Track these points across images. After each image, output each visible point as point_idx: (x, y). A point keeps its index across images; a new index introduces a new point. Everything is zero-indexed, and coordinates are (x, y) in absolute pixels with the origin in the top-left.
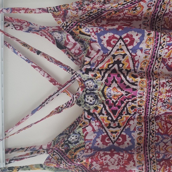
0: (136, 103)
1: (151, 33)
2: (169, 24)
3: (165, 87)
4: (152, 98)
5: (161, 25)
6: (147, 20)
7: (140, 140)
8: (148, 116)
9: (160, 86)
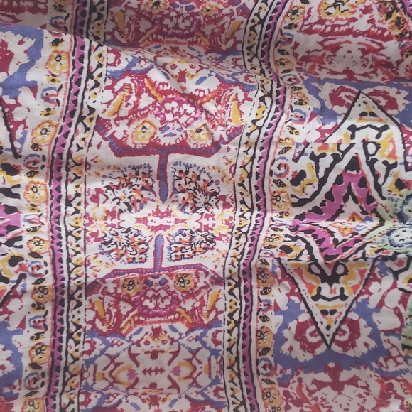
0: (21, 247)
1: (62, 40)
2: (126, 32)
3: (101, 202)
4: (68, 233)
5: (105, 34)
6: (64, 15)
7: (40, 355)
8: (66, 282)
9: (88, 201)
